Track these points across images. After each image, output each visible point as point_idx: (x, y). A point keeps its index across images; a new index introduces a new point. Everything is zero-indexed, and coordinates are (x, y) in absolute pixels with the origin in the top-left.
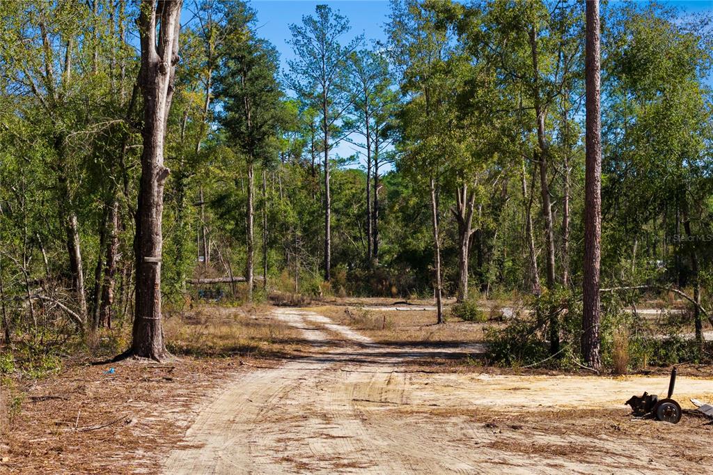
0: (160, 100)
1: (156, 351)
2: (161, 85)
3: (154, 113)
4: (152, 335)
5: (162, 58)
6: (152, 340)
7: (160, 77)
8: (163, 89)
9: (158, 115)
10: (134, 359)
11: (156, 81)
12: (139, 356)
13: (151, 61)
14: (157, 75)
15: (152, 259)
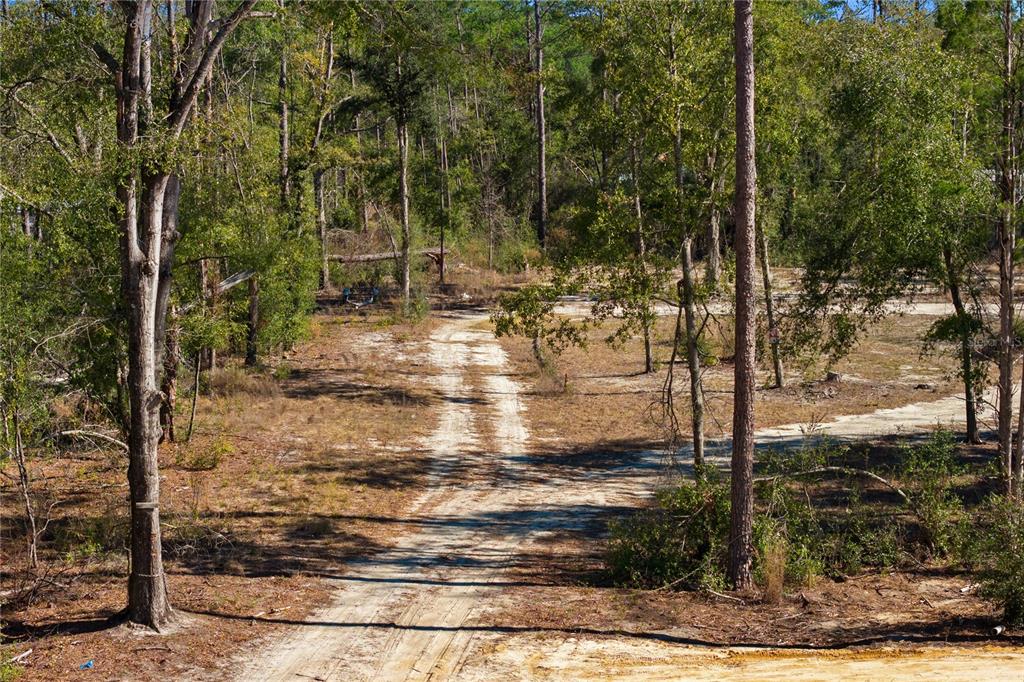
0: (147, 307)
1: (156, 616)
2: (147, 289)
3: (140, 325)
4: (151, 596)
5: (147, 256)
6: (151, 602)
7: (145, 280)
8: (151, 294)
9: (145, 327)
10: (129, 626)
11: (140, 285)
12: (135, 622)
13: (132, 260)
14: (141, 278)
15: (145, 505)
